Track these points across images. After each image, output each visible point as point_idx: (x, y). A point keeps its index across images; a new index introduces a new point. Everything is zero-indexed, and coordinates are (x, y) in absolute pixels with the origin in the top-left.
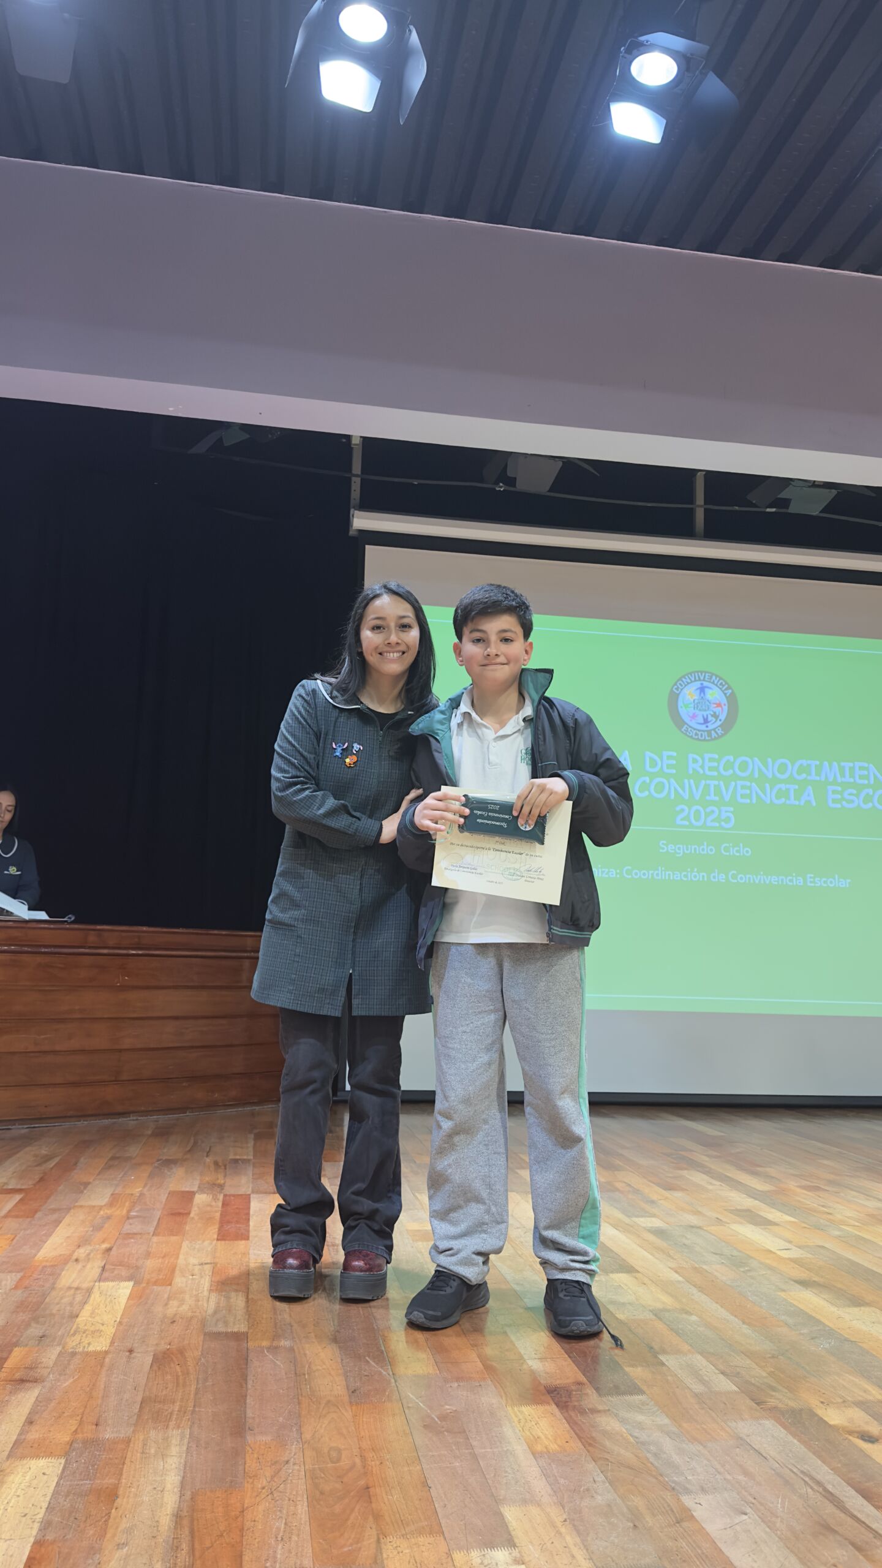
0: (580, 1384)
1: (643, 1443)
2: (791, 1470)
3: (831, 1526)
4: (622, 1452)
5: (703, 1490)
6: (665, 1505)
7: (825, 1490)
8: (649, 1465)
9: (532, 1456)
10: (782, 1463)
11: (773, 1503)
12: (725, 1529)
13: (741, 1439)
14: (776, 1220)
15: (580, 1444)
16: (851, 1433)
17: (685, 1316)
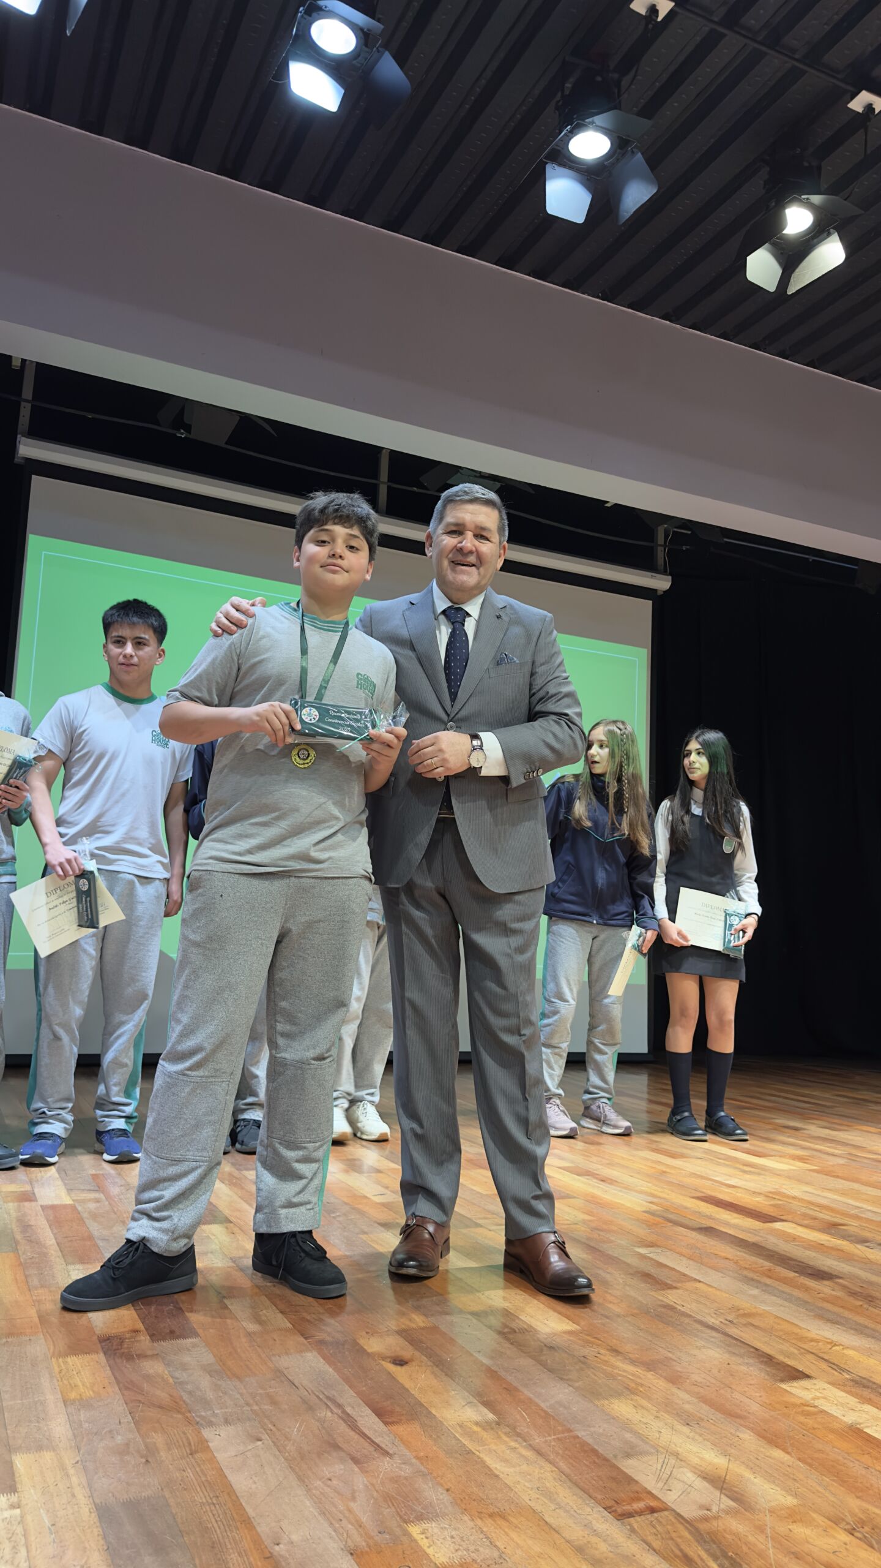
0: (136, 1331)
1: (181, 1383)
2: (318, 1397)
3: (339, 1444)
4: (158, 1393)
5: (227, 1422)
6: (184, 1440)
7: (344, 1412)
8: (182, 1403)
9: (63, 1405)
10: (312, 1391)
11: (289, 1428)
12: (236, 1456)
13: (279, 1371)
15: (117, 1388)
16: (384, 1358)
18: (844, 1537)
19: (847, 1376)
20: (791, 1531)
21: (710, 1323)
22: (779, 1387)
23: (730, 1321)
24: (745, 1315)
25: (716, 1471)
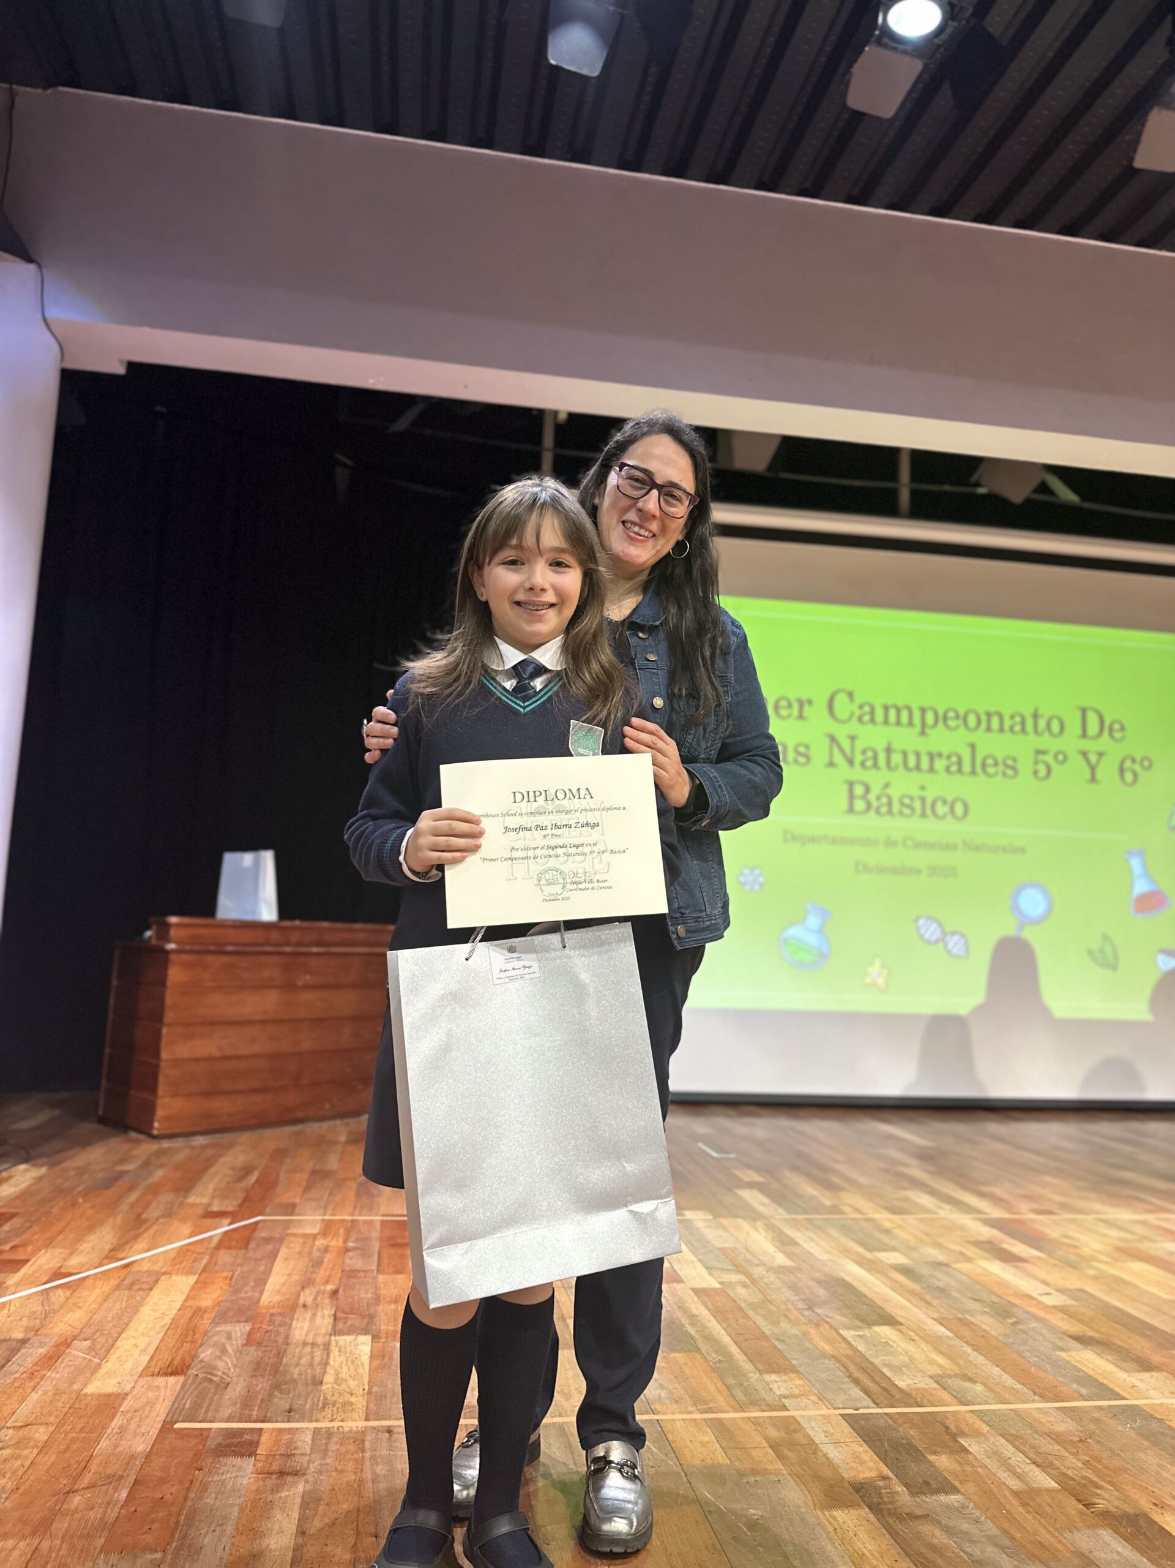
0: (885, 1478)
13: (1084, 1555)
14: (1023, 1255)
17: (968, 1384)
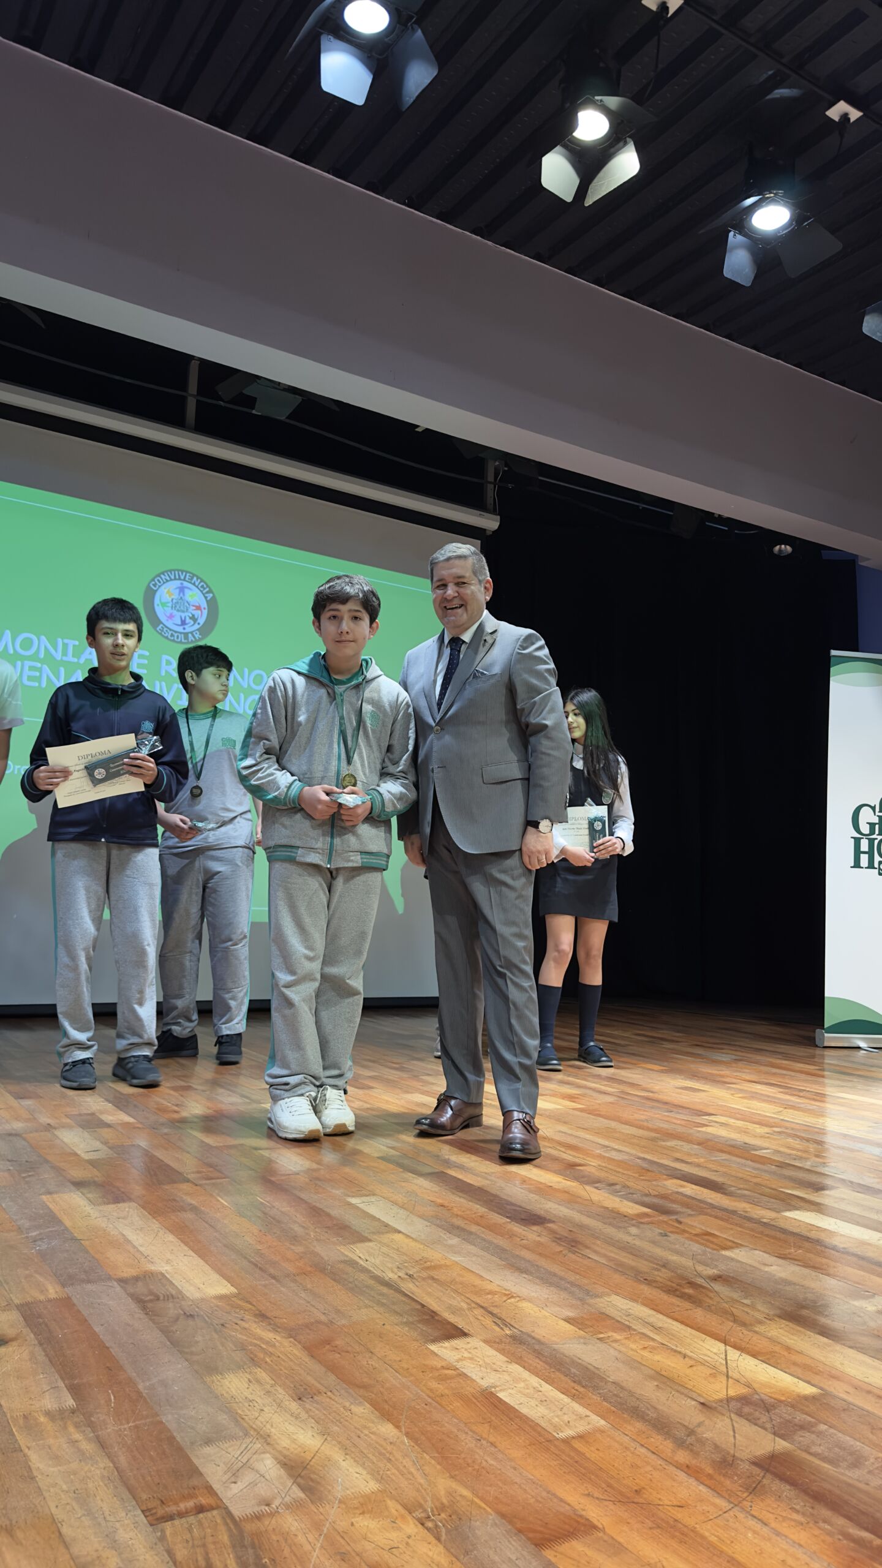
18: (411, 1527)
19: (508, 1332)
20: (352, 1524)
21: (387, 1279)
22: (427, 1348)
23: (410, 1276)
24: (428, 1268)
25: (302, 1454)
